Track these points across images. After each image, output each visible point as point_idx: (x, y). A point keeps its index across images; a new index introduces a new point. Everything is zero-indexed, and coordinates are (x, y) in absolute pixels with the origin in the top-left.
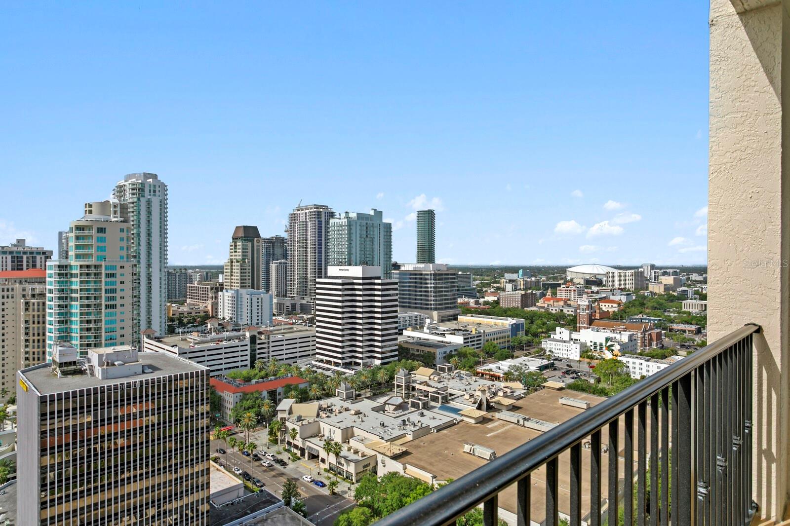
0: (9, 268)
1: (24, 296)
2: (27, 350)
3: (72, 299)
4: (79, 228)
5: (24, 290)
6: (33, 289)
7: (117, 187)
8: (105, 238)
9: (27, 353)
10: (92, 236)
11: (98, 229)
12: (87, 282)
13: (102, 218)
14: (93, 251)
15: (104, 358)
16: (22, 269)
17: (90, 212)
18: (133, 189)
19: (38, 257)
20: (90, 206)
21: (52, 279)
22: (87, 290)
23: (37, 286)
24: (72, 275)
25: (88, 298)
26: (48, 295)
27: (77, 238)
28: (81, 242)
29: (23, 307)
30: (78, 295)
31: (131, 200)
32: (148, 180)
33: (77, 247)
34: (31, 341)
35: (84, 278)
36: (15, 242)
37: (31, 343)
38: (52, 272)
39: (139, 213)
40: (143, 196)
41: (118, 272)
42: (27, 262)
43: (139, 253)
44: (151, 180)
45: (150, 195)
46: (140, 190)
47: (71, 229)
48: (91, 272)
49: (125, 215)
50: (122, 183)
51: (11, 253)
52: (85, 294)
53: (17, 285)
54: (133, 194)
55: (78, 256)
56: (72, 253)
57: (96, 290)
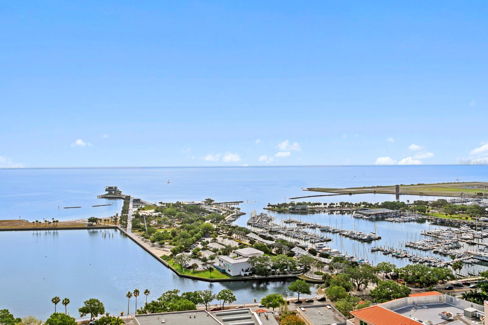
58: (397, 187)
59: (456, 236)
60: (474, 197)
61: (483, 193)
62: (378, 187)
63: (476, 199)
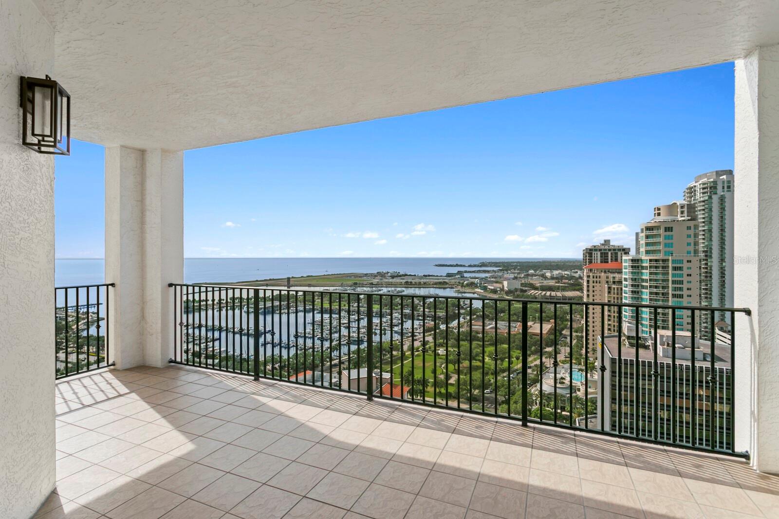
0: (599, 261)
1: (607, 282)
2: (610, 323)
3: (643, 287)
4: (648, 229)
5: (607, 277)
6: (614, 278)
7: (687, 189)
8: (672, 236)
9: (609, 325)
10: (660, 235)
11: (666, 228)
12: (656, 274)
13: (670, 218)
14: (661, 247)
15: (664, 339)
16: (608, 262)
17: (659, 214)
18: (703, 189)
19: (619, 253)
20: (659, 209)
21: (627, 270)
22: (656, 280)
23: (616, 275)
24: (643, 268)
25: (656, 287)
26: (624, 282)
27: (647, 237)
28: (650, 240)
29: (606, 290)
30: (648, 284)
31: (702, 199)
32: (721, 178)
33: (647, 244)
34: (612, 317)
35: (653, 270)
36: (603, 242)
37: (612, 318)
38: (627, 264)
39: (711, 210)
40: (716, 194)
41: (685, 265)
42: (611, 257)
43: (711, 249)
44: (725, 177)
45: (723, 191)
46: (712, 188)
47: (642, 230)
48: (660, 265)
49: (692, 214)
50: (693, 184)
51: (600, 250)
52: (654, 284)
53: (603, 274)
54: (703, 193)
55: (647, 252)
56: (643, 250)
57: (663, 281)
58: (289, 279)
59: (336, 322)
60: (351, 286)
61: (358, 282)
62: (270, 280)
63: (352, 288)
